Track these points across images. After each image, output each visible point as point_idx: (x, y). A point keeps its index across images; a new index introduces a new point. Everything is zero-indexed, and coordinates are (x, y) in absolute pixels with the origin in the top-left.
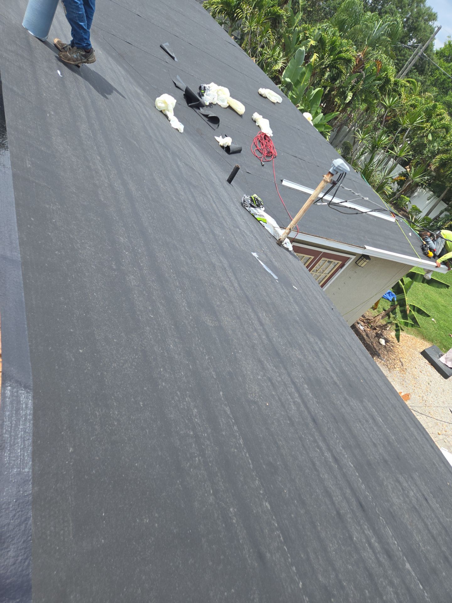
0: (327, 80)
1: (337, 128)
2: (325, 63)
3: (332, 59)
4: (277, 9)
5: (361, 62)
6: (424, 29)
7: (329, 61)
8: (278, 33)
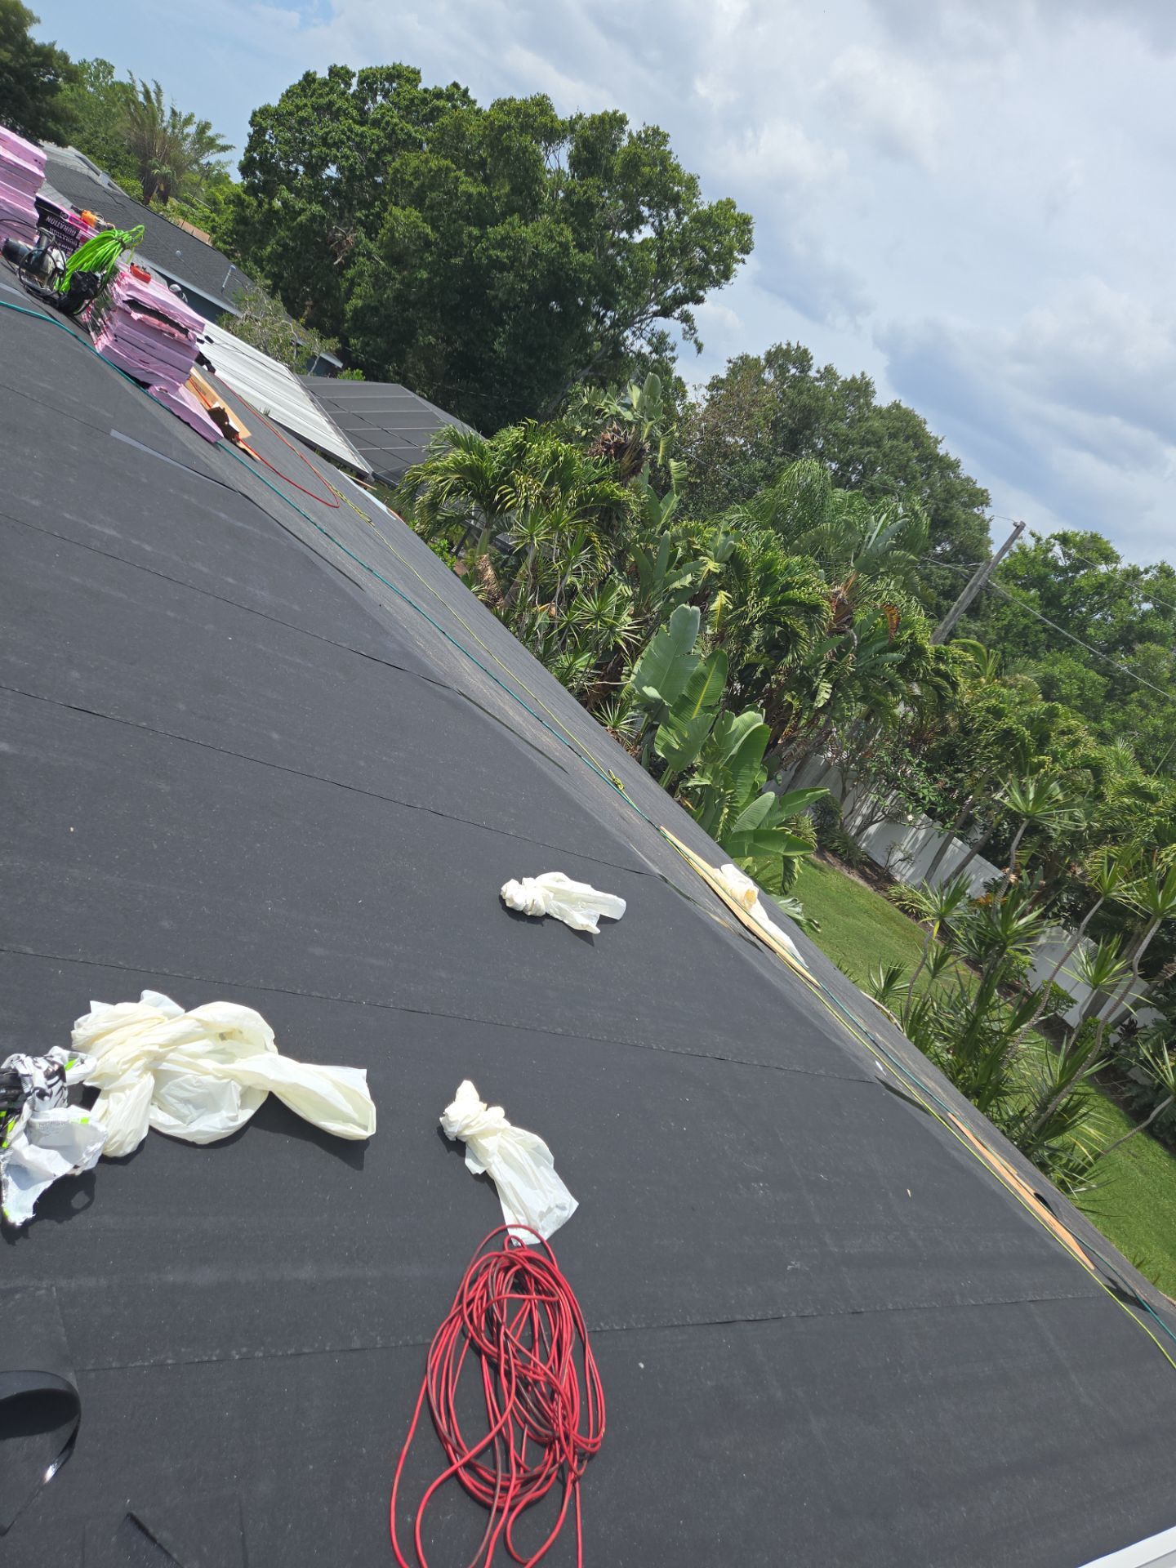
0: (757, 648)
1: (796, 760)
2: (750, 615)
3: (767, 605)
4: (612, 487)
5: (843, 607)
6: (966, 523)
7: (761, 609)
8: (617, 543)
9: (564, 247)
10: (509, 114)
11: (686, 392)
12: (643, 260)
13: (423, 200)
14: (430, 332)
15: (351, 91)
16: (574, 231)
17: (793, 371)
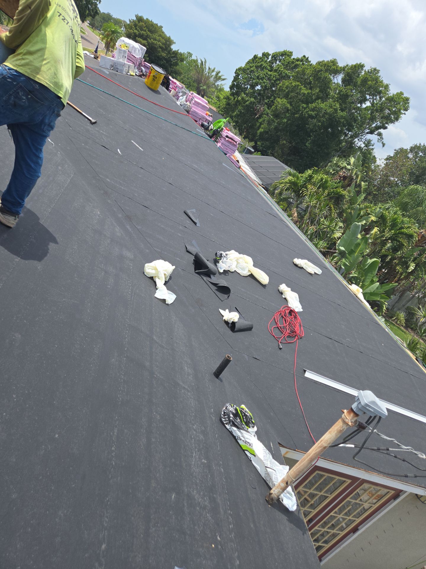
0: (388, 249)
1: (400, 293)
2: (386, 236)
3: (393, 233)
4: (340, 190)
5: (423, 238)
7: (390, 235)
8: (340, 209)
9: (336, 110)
10: (322, 66)
11: (376, 161)
12: (365, 114)
13: (288, 96)
14: (284, 140)
15: (269, 60)
16: (340, 104)
17: (421, 154)
